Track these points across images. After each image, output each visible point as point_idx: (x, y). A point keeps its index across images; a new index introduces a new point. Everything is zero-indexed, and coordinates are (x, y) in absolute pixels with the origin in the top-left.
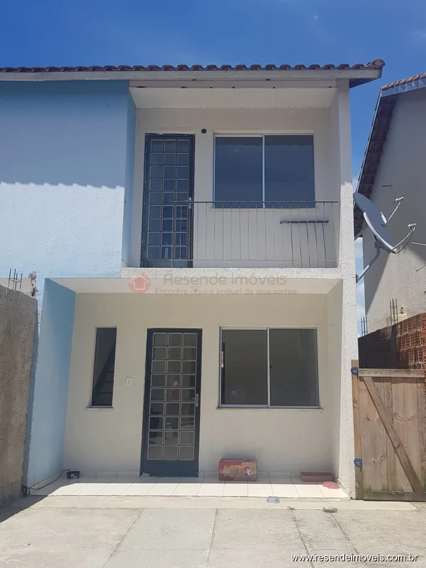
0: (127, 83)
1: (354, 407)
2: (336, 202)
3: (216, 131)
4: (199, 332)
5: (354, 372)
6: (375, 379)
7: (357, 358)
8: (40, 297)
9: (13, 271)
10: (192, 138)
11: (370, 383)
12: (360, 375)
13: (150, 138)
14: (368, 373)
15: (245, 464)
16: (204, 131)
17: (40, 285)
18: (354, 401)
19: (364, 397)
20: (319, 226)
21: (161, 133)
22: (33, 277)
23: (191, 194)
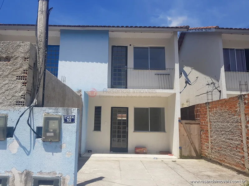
0: (108, 31)
1: (179, 132)
2: (174, 69)
3: (134, 45)
4: (127, 108)
5: (179, 121)
6: (186, 123)
7: (180, 117)
8: (83, 97)
9: (78, 90)
10: (126, 47)
11: (184, 124)
12: (181, 122)
13: (113, 47)
14: (184, 122)
15: (143, 149)
16: (130, 45)
17: (83, 93)
18: (179, 130)
19: (182, 129)
20: (167, 76)
21: (117, 45)
22: (80, 91)
23: (126, 65)
